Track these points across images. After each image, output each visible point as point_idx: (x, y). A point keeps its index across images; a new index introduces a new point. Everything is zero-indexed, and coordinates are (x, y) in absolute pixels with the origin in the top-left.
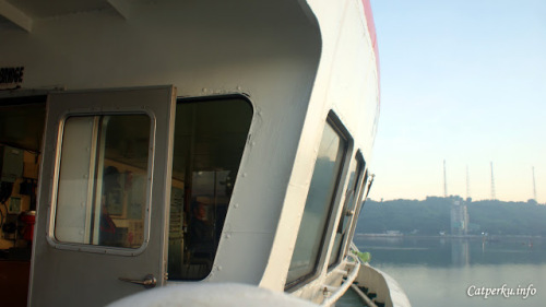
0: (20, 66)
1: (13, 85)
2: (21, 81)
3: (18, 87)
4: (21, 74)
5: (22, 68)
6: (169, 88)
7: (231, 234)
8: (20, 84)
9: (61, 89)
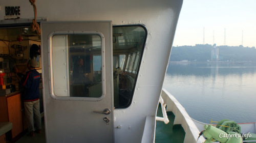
0: (17, 6)
1: (15, 16)
2: (19, 14)
3: (18, 18)
4: (19, 11)
5: (19, 7)
6: (110, 22)
7: (139, 87)
8: (19, 16)
9: (45, 20)
